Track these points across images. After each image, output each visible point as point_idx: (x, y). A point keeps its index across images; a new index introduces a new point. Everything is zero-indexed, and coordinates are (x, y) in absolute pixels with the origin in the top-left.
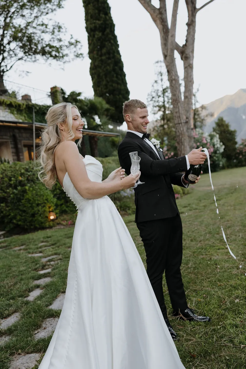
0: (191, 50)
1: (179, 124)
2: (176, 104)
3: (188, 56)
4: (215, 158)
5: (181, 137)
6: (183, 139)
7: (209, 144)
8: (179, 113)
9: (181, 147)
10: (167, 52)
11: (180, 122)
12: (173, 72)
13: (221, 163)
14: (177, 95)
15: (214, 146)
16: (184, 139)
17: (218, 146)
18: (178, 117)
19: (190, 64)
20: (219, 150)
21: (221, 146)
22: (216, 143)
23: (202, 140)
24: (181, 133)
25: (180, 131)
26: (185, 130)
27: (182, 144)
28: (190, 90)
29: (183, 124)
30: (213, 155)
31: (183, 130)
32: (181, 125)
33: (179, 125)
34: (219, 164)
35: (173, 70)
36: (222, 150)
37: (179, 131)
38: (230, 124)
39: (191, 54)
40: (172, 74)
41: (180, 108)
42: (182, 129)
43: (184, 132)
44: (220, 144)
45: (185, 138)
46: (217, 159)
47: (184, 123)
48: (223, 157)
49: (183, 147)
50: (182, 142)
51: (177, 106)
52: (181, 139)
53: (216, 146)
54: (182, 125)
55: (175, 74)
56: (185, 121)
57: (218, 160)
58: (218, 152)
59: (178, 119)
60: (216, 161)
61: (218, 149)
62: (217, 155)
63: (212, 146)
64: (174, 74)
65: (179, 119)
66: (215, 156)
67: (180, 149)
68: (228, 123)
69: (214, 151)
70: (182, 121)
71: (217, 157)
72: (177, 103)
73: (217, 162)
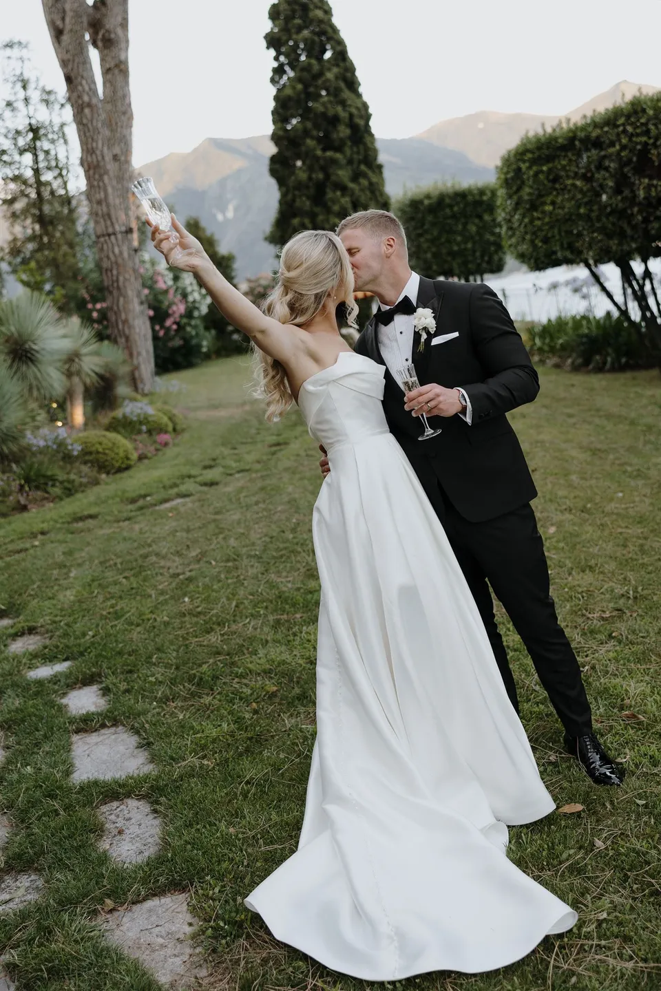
0: (119, 19)
1: (109, 235)
2: (97, 177)
3: (113, 36)
4: (188, 329)
5: (115, 272)
6: (121, 279)
7: (172, 292)
8: (108, 206)
9: (118, 301)
10: (63, 19)
11: (110, 230)
12: (84, 82)
13: (205, 343)
14: (98, 152)
15: (185, 296)
16: (125, 280)
17: (196, 296)
18: (103, 216)
19: (121, 62)
20: (197, 309)
21: (204, 297)
22: (189, 289)
23: (156, 282)
24: (116, 263)
25: (113, 258)
26: (126, 255)
27: (120, 294)
28: (124, 136)
29: (119, 236)
30: (184, 321)
31: (121, 253)
32: (113, 238)
33: (110, 239)
34: (199, 346)
35: (82, 77)
36: (204, 310)
37: (108, 258)
38: (216, 237)
39: (119, 31)
40: (80, 88)
41: (110, 190)
42: (117, 250)
43: (123, 259)
44: (200, 293)
45: (127, 276)
46: (194, 333)
47: (121, 232)
48: (207, 328)
49: (121, 300)
50: (118, 288)
51: (101, 184)
52: (117, 281)
53: (190, 299)
54: (116, 239)
55: (90, 89)
56: (123, 229)
57: (197, 334)
58: (196, 314)
59: (105, 221)
60: (192, 337)
61: (197, 305)
62: (193, 322)
63: (179, 297)
64: (87, 88)
65: (109, 223)
66: (189, 325)
67: (115, 308)
68: (212, 235)
69: (186, 309)
70: (117, 228)
71: (195, 327)
72: (101, 176)
73: (194, 342)
